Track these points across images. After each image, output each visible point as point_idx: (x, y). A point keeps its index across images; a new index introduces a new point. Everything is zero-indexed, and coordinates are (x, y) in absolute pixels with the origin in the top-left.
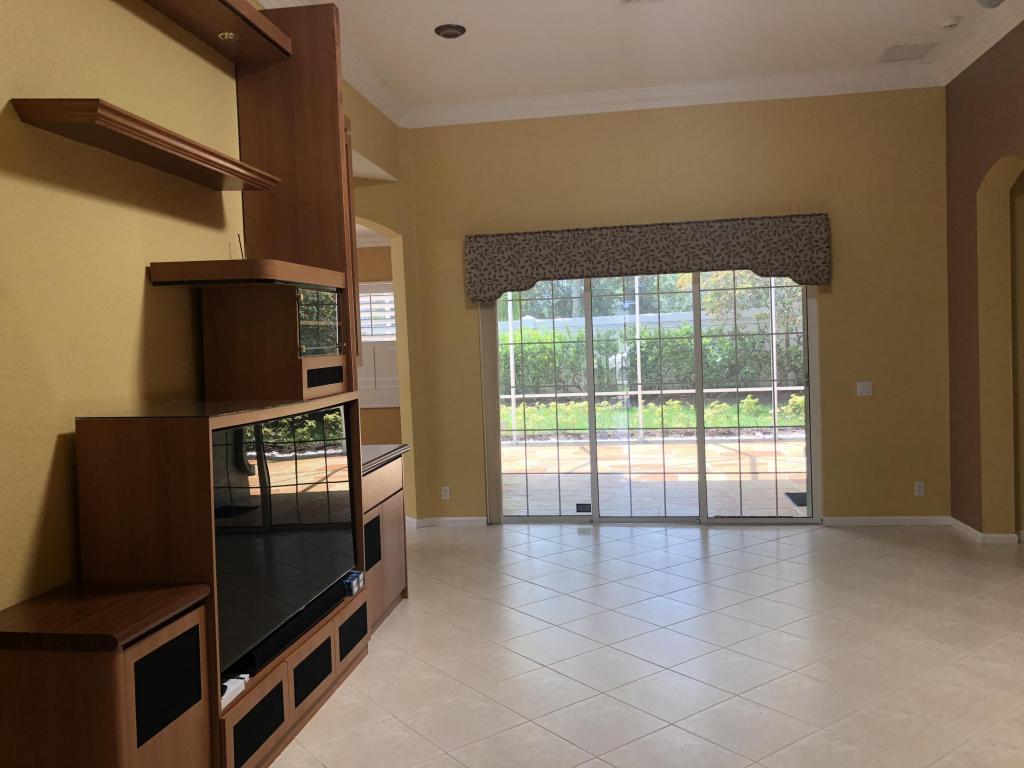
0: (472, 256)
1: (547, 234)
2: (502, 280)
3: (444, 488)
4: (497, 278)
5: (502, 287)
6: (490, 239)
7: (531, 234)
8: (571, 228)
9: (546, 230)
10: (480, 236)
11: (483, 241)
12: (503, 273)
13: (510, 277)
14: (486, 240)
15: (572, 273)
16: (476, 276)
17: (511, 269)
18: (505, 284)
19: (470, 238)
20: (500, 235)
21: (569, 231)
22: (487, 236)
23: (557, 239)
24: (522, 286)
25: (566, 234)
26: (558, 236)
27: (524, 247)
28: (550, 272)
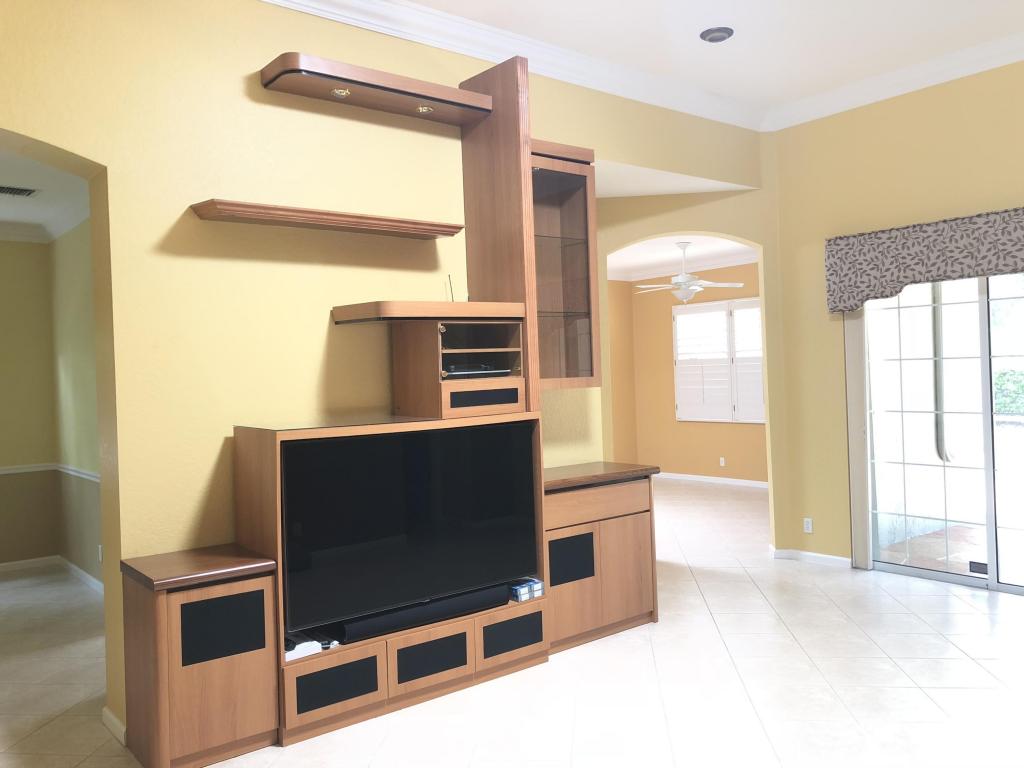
0: (832, 260)
1: (917, 228)
2: (863, 287)
3: (806, 520)
4: (858, 284)
5: (865, 294)
6: (852, 240)
7: (898, 230)
8: (947, 218)
9: (916, 223)
10: (841, 238)
11: (842, 243)
12: (865, 279)
13: (873, 282)
14: (846, 243)
15: (949, 273)
16: (834, 283)
17: (873, 273)
18: (867, 291)
19: (829, 241)
20: (862, 235)
21: (945, 221)
22: (848, 238)
23: (930, 233)
24: (888, 292)
25: (941, 226)
26: (930, 230)
27: (889, 247)
28: (920, 273)
